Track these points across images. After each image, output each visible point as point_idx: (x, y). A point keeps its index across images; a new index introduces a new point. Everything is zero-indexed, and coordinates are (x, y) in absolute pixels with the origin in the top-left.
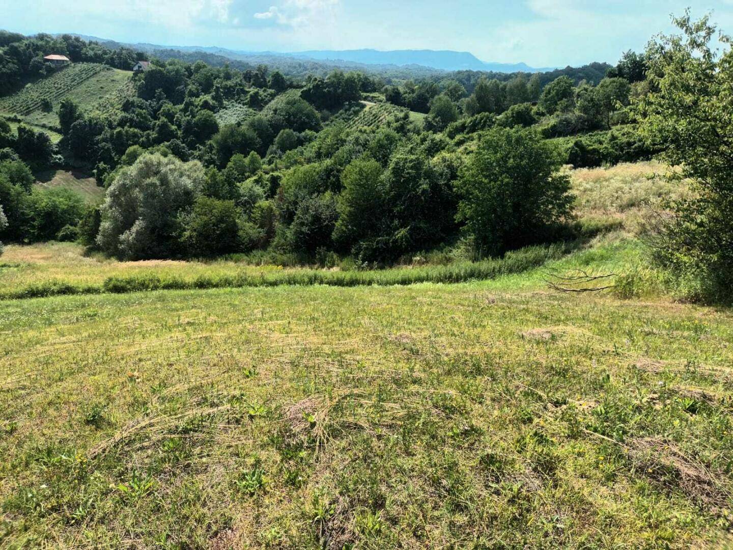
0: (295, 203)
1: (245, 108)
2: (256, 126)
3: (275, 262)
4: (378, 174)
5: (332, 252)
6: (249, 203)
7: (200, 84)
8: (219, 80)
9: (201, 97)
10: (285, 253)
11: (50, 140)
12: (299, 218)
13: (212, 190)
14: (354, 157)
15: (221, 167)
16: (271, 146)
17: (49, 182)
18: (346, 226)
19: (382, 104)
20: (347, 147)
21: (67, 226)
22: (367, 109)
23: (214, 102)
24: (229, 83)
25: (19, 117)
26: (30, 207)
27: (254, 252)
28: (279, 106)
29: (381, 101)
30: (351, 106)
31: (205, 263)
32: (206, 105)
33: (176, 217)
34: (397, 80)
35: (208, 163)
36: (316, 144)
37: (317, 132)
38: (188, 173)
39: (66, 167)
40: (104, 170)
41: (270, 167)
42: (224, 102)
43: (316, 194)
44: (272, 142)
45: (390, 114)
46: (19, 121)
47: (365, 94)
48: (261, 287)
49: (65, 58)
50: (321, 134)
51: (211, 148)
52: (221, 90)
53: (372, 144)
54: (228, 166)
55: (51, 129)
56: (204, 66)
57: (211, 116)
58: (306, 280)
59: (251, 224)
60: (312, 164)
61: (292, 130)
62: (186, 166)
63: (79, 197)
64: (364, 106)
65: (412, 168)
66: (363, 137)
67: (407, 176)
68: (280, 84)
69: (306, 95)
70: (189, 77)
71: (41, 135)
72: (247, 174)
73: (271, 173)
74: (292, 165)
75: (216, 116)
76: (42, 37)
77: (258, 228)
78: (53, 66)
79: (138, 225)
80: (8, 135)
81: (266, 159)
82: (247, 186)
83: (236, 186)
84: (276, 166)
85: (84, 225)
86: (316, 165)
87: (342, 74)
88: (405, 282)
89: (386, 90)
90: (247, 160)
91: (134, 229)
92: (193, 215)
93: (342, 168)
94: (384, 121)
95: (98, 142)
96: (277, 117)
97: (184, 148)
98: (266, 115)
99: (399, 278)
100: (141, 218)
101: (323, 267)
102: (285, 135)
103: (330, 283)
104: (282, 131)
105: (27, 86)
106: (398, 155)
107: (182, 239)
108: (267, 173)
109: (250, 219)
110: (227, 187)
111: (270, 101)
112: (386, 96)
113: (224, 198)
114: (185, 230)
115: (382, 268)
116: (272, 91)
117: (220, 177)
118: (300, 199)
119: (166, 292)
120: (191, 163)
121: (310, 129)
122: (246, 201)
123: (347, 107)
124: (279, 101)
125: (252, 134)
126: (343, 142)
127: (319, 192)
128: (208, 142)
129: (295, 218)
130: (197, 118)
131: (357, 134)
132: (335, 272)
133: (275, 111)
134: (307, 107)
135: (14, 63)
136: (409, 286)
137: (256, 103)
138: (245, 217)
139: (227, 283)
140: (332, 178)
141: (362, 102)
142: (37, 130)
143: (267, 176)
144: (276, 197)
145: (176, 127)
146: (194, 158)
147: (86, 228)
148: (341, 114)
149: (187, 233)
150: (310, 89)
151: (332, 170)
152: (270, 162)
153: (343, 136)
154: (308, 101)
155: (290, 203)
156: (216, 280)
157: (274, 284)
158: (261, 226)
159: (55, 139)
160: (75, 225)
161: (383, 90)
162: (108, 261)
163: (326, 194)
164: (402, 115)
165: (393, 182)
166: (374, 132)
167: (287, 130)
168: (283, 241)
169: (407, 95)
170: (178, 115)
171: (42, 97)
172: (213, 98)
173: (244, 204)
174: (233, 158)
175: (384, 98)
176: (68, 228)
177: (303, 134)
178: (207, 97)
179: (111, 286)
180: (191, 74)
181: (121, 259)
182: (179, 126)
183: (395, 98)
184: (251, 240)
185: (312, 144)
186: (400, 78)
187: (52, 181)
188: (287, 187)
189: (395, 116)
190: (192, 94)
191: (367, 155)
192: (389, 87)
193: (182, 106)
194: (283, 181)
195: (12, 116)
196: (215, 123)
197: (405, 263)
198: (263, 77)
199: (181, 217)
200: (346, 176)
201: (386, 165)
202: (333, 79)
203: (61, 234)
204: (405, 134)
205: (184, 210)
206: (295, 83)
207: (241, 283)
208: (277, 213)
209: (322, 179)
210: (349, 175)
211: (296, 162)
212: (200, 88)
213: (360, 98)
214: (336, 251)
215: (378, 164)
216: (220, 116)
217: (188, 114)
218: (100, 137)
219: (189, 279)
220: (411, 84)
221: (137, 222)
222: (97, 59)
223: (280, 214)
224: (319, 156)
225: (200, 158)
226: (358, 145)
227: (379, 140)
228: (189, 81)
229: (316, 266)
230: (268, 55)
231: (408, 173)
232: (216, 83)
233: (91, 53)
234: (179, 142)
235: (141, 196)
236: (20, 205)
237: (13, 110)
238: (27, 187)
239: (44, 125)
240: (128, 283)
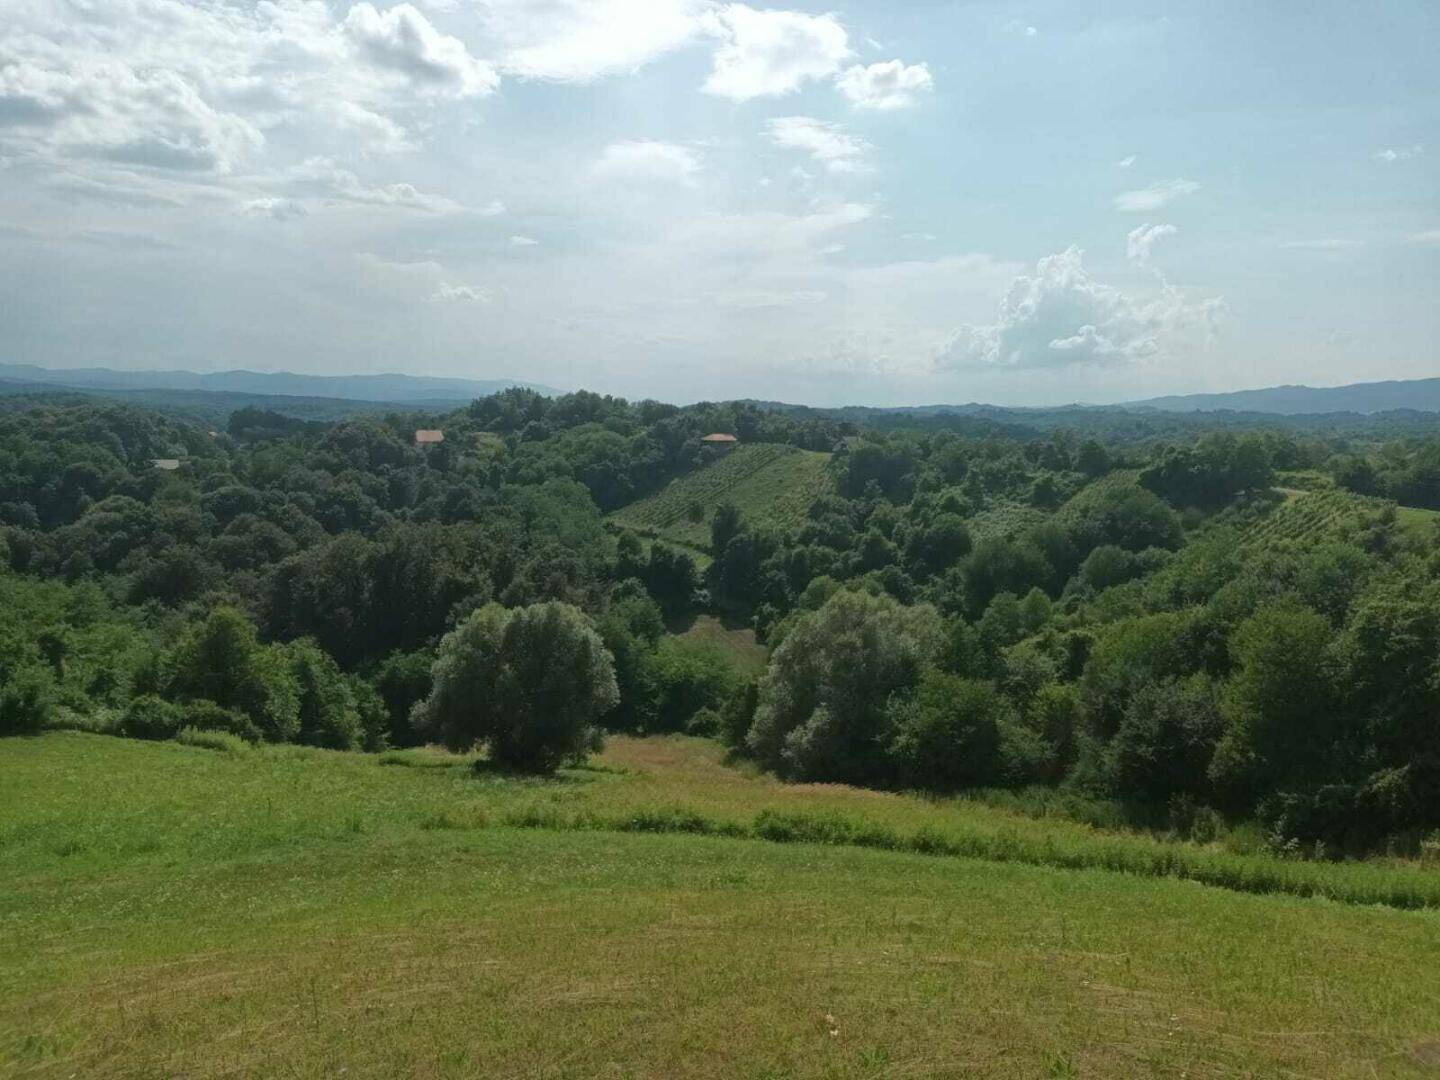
0: (1124, 694)
1: (1023, 508)
2: (1045, 541)
3: (1074, 815)
4: (1323, 641)
5: (1206, 808)
6: (1023, 690)
7: (945, 470)
8: (978, 461)
9: (943, 491)
10: (1097, 797)
11: (694, 566)
12: (1131, 724)
13: (955, 660)
14: (1260, 602)
15: (972, 617)
16: (1072, 579)
17: (685, 634)
18: (1243, 752)
19: (1325, 492)
20: (1242, 583)
21: (704, 709)
22: (1289, 503)
23: (966, 499)
24: (996, 465)
25: (656, 531)
26: (651, 673)
27: (1032, 789)
28: (1092, 504)
29: (1324, 487)
30: (1250, 497)
31: (933, 801)
32: (951, 505)
33: (883, 706)
34: (1358, 442)
35: (947, 609)
36: (1170, 575)
37: (1174, 549)
38: (912, 627)
39: (712, 610)
40: (770, 616)
41: (1069, 619)
42: (986, 499)
43: (1171, 678)
44: (1075, 572)
45: (1350, 513)
46: (655, 537)
47: (1284, 474)
48: (1047, 866)
49: (731, 438)
50: (1184, 554)
51: (955, 580)
52: (981, 478)
53: (1306, 575)
54: (986, 615)
55: (698, 548)
56: (953, 438)
57: (959, 524)
58: (1149, 864)
59: (1027, 731)
60: (1164, 614)
61: (1118, 548)
62: (909, 613)
63: (726, 661)
64: (1281, 498)
65: (1410, 630)
66: (1281, 563)
67: (1397, 647)
68: (1096, 463)
69: (1151, 481)
70: (924, 457)
71: (683, 557)
72: (1021, 631)
73: (1072, 631)
74: (1117, 615)
75: (969, 525)
76: (703, 407)
77: (1041, 739)
78: (713, 450)
79: (819, 717)
80: (637, 558)
81: (1061, 604)
82: (1020, 654)
83: (1000, 654)
84: (1081, 616)
85: (729, 711)
86: (1172, 616)
87: (1230, 438)
88: (1400, 901)
89: (1335, 464)
90: (1022, 605)
91: (812, 723)
92: (915, 705)
93: (1233, 625)
94: (1332, 528)
95: (766, 569)
96: (1088, 523)
97: (906, 580)
98: (1066, 521)
99: (1387, 889)
100: (824, 704)
101: (1186, 838)
102: (1102, 557)
103: (1203, 878)
104: (1098, 548)
105: (673, 482)
106: (1372, 602)
107: (893, 750)
108: (1062, 630)
109: (1025, 720)
110: (981, 654)
111: (1074, 494)
112: (1336, 477)
113: (975, 675)
114: (898, 732)
115: (1337, 858)
116: (1080, 475)
117: (970, 634)
118: (1133, 686)
119: (859, 850)
120: (918, 608)
121: (1160, 544)
122: (1019, 684)
123: (1242, 500)
124: (1094, 495)
125: (1035, 555)
126: (1233, 571)
127: (1178, 673)
128: (950, 571)
129: (1123, 724)
130: (933, 528)
131: (1266, 555)
132: (1213, 853)
133: (1085, 512)
134: (1153, 503)
135: (659, 449)
136: (1416, 913)
137: (1046, 498)
138: (1015, 715)
139: (976, 849)
140: (1207, 645)
141: (1279, 489)
142: (678, 551)
143: (1063, 636)
144: (1082, 678)
145: (895, 544)
146: (922, 599)
147: (733, 715)
148: (1228, 516)
149: (902, 739)
150: (1159, 469)
151: (1208, 629)
152: (1070, 609)
153: (1234, 558)
154: (1153, 491)
155: (1111, 693)
156: (953, 841)
157: (1074, 864)
158: (1048, 737)
159: (702, 563)
160: (715, 708)
161: (1326, 464)
162: (762, 777)
163: (1194, 679)
164: (1377, 514)
165: (1361, 659)
166: (1307, 551)
167: (1108, 547)
168: (1092, 772)
169: (1387, 473)
170: (900, 524)
171: (692, 499)
172: (966, 492)
173: (1015, 690)
174: (995, 601)
175: (1332, 480)
176: (704, 714)
177: (1142, 554)
178: (956, 492)
179: (766, 826)
180: (927, 452)
181: (783, 777)
182: (901, 543)
183: (1359, 481)
184: (1025, 764)
185: (1163, 573)
186: (1369, 437)
187: (690, 633)
188: (1105, 660)
189: (1361, 516)
190: (928, 487)
191: (1292, 598)
192: (1343, 459)
193: (908, 508)
194: (1098, 648)
195: (646, 529)
196: (966, 536)
197: (1400, 853)
198: (1061, 450)
199: (893, 707)
200: (1241, 642)
201: (1342, 621)
202: (1211, 448)
203: (692, 722)
204: (1387, 556)
205: (899, 694)
206: (1127, 459)
207: (1005, 852)
208: (1083, 711)
209: (1185, 646)
210: (1249, 641)
211: (1126, 611)
212: (942, 476)
213: (1273, 481)
214: (1217, 805)
215: (1322, 620)
216: (977, 524)
217: (916, 521)
218: (769, 562)
219: (904, 830)
220: (1397, 449)
221: (818, 712)
223: (1090, 717)
224: (1178, 599)
225: (933, 599)
226: (1269, 578)
227: (1321, 569)
228: (924, 465)
229: (1169, 835)
230: (1074, 411)
231: (1401, 642)
232: (972, 467)
234: (898, 570)
235: (827, 667)
236: (639, 670)
237: (649, 520)
238: (652, 638)
239: (689, 541)
240: (795, 824)
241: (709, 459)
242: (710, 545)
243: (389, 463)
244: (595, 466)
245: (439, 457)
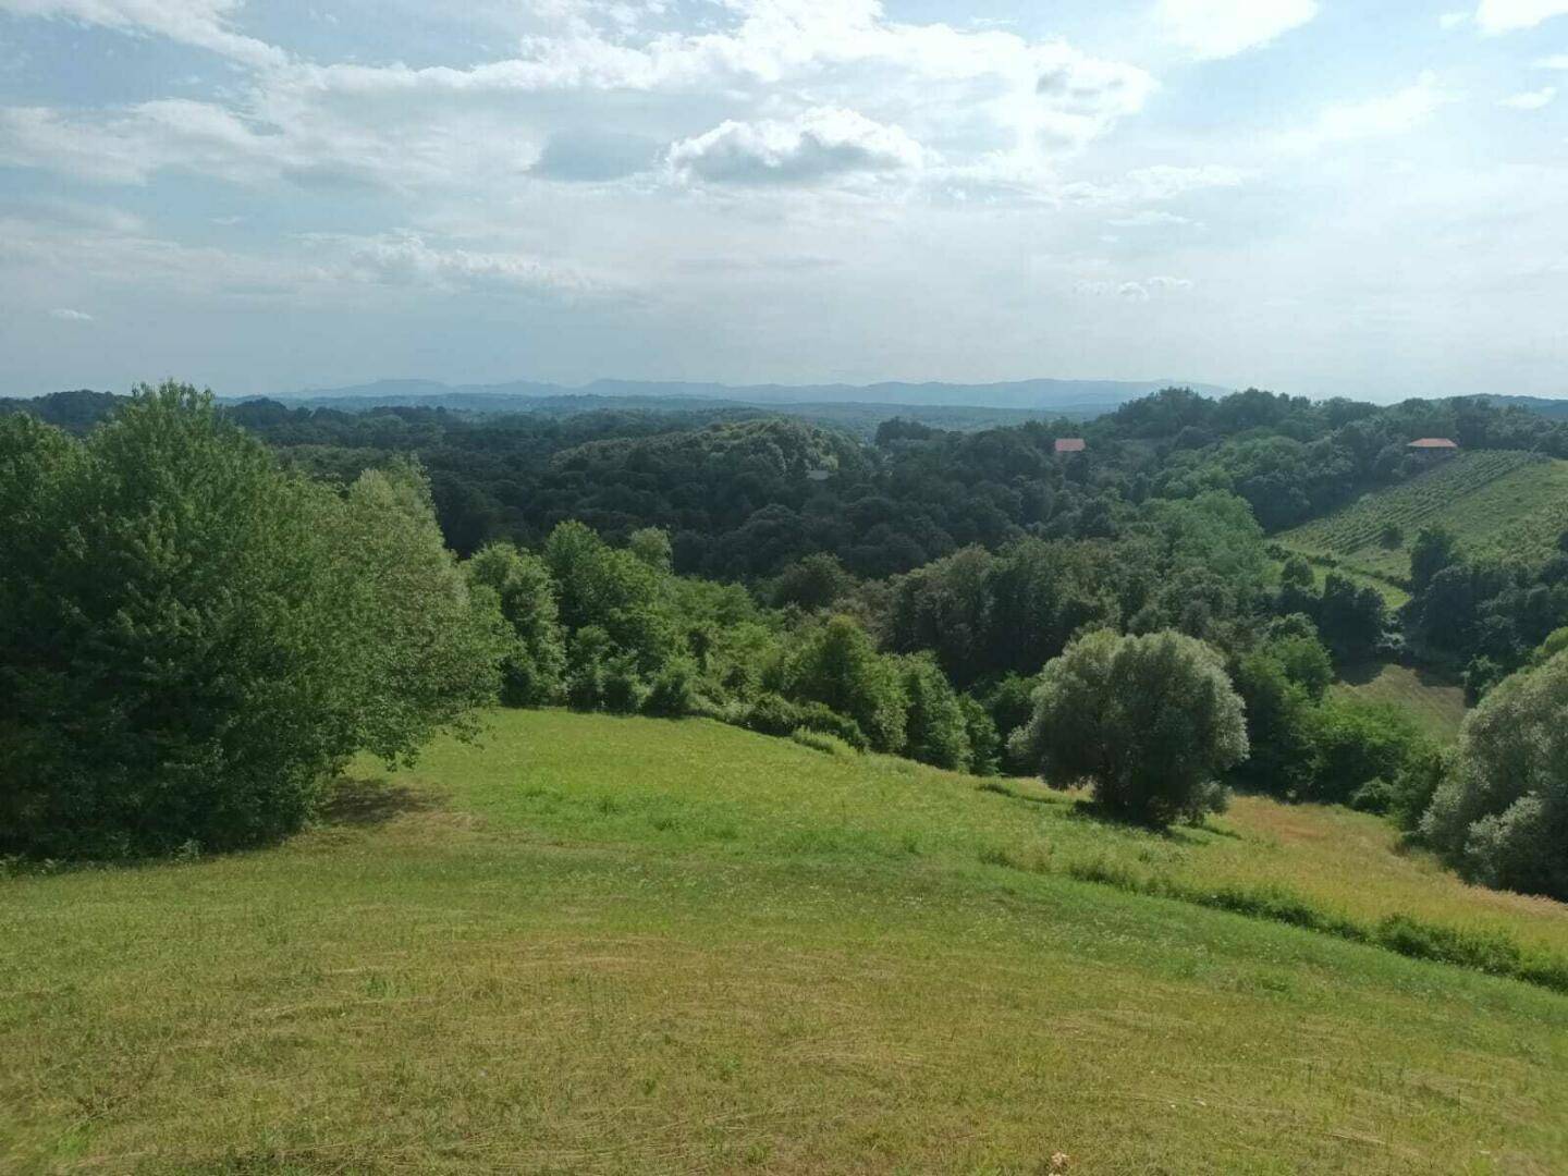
11: (1383, 603)
17: (1365, 686)
21: (1376, 780)
25: (1335, 557)
26: (1310, 729)
39: (1405, 659)
40: (1488, 673)
46: (1333, 564)
49: (1448, 443)
55: (1391, 581)
63: (1414, 723)
71: (1368, 592)
76: (1411, 406)
78: (1420, 459)
79: (1526, 807)
80: (1306, 589)
85: (1407, 785)
91: (1510, 816)
95: (1485, 613)
100: (1533, 793)
105: (1362, 499)
135: (1346, 457)
142: (1362, 583)
147: (1410, 792)
159: (1395, 601)
160: (1390, 780)
171: (1386, 521)
176: (1376, 786)
179: (1394, 933)
187: (1371, 685)
195: (1322, 554)
203: (1360, 794)
218: (1491, 604)
221: (1521, 802)
222: (1519, 441)
233: (1508, 430)
235: (1545, 745)
236: (1293, 724)
237: (1325, 543)
238: (1315, 689)
239: (1380, 572)
240: (1436, 938)
241: (1414, 470)
242: (1408, 578)
243: (1024, 474)
244: (1261, 477)
245: (1077, 469)
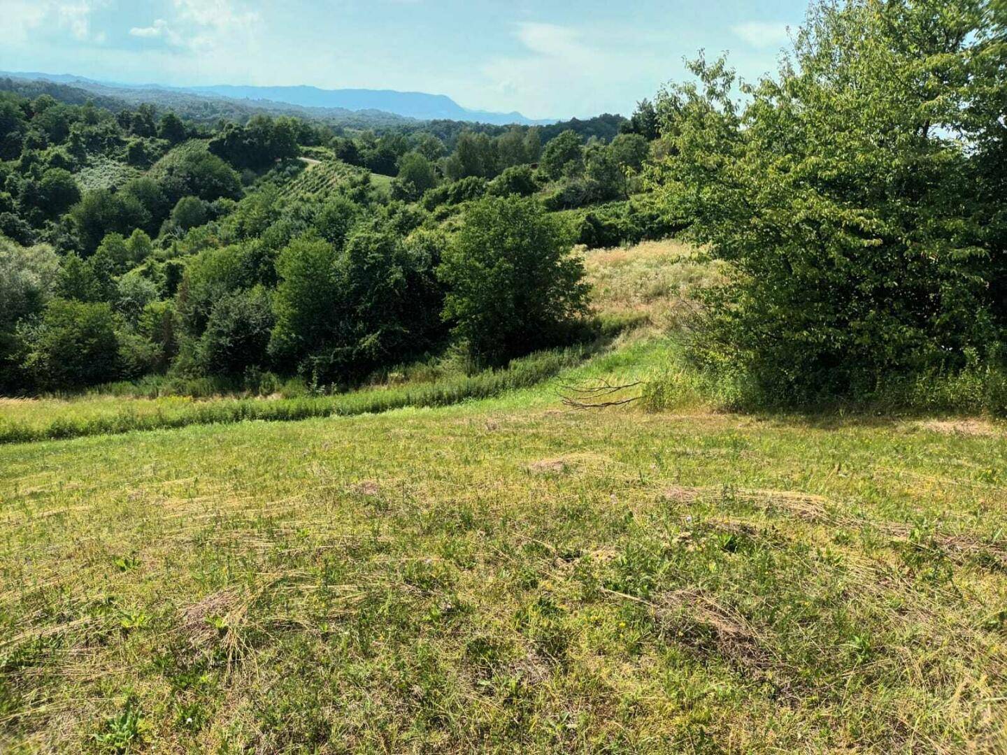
0: (208, 303)
1: (122, 166)
2: (141, 192)
3: (180, 391)
4: (332, 258)
5: (268, 373)
6: (134, 306)
7: (47, 130)
8: (78, 125)
9: (49, 149)
10: (195, 377)
12: (214, 324)
13: (73, 288)
14: (293, 236)
15: (87, 253)
16: (166, 222)
18: (288, 335)
19: (331, 162)
20: (282, 222)
22: (309, 168)
23: (71, 156)
24: (94, 129)
27: (146, 378)
28: (176, 164)
29: (330, 159)
30: (285, 164)
31: (67, 400)
32: (57, 161)
33: (13, 331)
34: (351, 130)
35: (64, 249)
36: (236, 217)
37: (237, 200)
38: (32, 264)
41: (165, 252)
42: (89, 157)
43: (239, 290)
44: (167, 216)
45: (344, 177)
47: (305, 149)
48: (158, 430)
50: (243, 203)
51: (69, 225)
52: (83, 139)
53: (319, 217)
54: (98, 252)
56: (52, 103)
57: (67, 178)
58: (230, 415)
59: (139, 337)
60: (232, 246)
61: (197, 198)
62: (28, 252)
64: (304, 165)
65: (378, 250)
66: (305, 209)
67: (372, 261)
68: (176, 131)
69: (216, 148)
70: (28, 119)
72: (129, 263)
73: (168, 261)
74: (200, 248)
75: (77, 178)
77: (152, 341)
81: (159, 241)
82: (129, 281)
83: (112, 281)
84: (175, 250)
86: (237, 247)
87: (269, 120)
88: (376, 409)
89: (336, 143)
90: (128, 243)
92: (43, 327)
93: (277, 252)
94: (336, 186)
96: (173, 179)
97: (23, 225)
98: (157, 177)
99: (369, 403)
101: (256, 395)
102: (187, 205)
103: (266, 417)
104: (182, 199)
106: (357, 233)
107: (26, 365)
108: (161, 261)
109: (137, 330)
110: (97, 283)
111: (161, 156)
112: (336, 152)
113: (93, 300)
114: (30, 350)
115: (344, 391)
116: (165, 142)
117: (86, 268)
118: (214, 298)
120: (37, 248)
121: (226, 196)
122: (129, 303)
123: (280, 165)
124: (177, 157)
125: (133, 203)
126: (277, 215)
127: (244, 287)
128: (65, 217)
129: (209, 324)
130: (44, 180)
131: (296, 204)
132: (275, 400)
133: (171, 170)
134: (219, 164)
136: (383, 414)
137: (139, 158)
138: (129, 327)
139: (102, 427)
140: (262, 266)
141: (302, 159)
143: (162, 265)
144: (178, 295)
145: (9, 194)
146: (41, 241)
148: (272, 176)
149: (34, 356)
150: (222, 140)
151: (261, 255)
152: (166, 245)
153: (276, 206)
154: (220, 156)
155: (199, 303)
156: (83, 424)
157: (178, 424)
158: (156, 339)
161: (330, 143)
163: (254, 289)
164: (360, 178)
165: (353, 270)
166: (321, 201)
167: (190, 198)
168: (191, 360)
169: (365, 151)
170: (11, 176)
172: (70, 151)
173: (125, 309)
174: (105, 240)
175: (334, 154)
177: (216, 203)
178: (61, 150)
180: (30, 114)
182: (14, 193)
183: (349, 155)
184: (140, 361)
185: (230, 217)
186: (355, 127)
188: (192, 281)
189: (351, 179)
190: (33, 145)
191: (312, 233)
192: (340, 139)
193: (18, 162)
194: (188, 272)
196: (74, 188)
197: (377, 382)
198: (148, 121)
199: (22, 331)
200: (283, 262)
201: (341, 247)
202: (257, 126)
204: (366, 205)
205: (27, 320)
206: (199, 131)
207: (125, 426)
208: (180, 319)
209: (247, 267)
210: (287, 262)
211: (206, 244)
212: (47, 136)
213: (298, 153)
214: (274, 370)
215: (330, 246)
216: (83, 178)
217: (27, 174)
219: (39, 425)
220: (370, 136)
223: (185, 321)
224: (241, 234)
225: (51, 241)
226: (298, 219)
227: (329, 213)
228: (28, 125)
229: (245, 394)
230: (157, 91)
231: (373, 258)
232: (74, 129)
234: (14, 216)
